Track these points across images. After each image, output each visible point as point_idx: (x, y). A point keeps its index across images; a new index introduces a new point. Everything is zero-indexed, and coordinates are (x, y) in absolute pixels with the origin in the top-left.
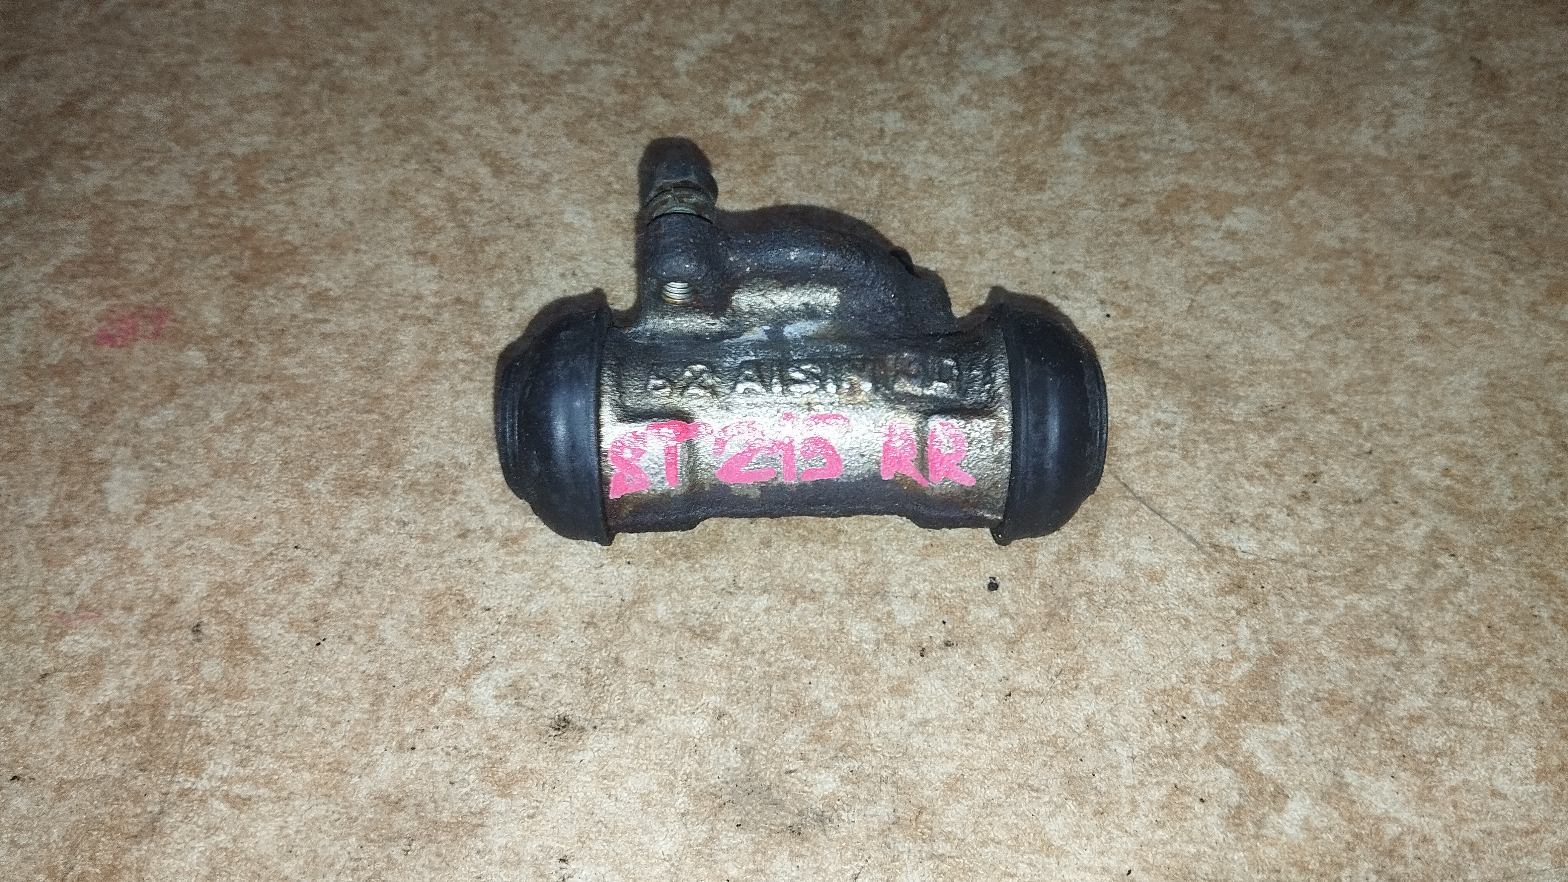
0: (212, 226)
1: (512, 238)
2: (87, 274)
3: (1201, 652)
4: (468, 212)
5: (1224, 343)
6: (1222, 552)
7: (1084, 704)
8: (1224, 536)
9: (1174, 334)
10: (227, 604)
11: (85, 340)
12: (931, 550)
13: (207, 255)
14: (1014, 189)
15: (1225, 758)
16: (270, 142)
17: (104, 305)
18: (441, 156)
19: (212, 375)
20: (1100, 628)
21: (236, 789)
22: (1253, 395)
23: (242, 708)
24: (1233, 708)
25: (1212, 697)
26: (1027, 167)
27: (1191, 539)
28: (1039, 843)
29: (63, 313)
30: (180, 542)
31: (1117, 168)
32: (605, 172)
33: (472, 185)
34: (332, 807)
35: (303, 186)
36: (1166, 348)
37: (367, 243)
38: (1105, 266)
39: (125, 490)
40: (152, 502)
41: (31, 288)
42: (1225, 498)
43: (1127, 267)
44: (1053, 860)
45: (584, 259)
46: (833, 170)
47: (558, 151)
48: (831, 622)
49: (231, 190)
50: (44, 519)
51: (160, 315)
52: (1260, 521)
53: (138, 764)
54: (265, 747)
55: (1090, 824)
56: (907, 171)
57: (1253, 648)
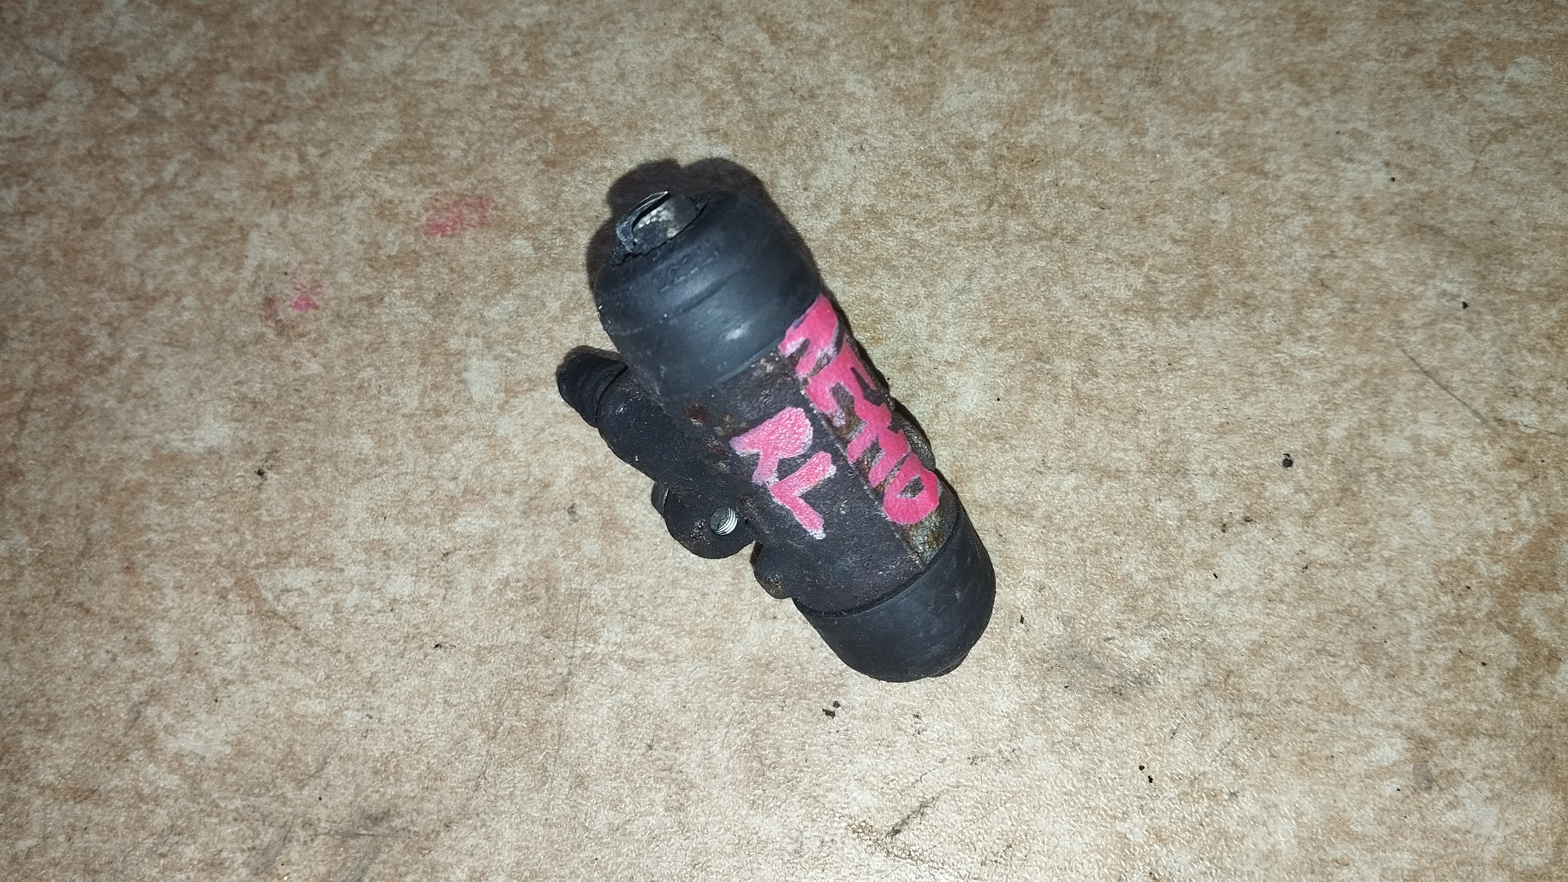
0: (513, 108)
1: (798, 112)
2: (403, 160)
3: (1485, 525)
4: (752, 84)
5: (1508, 208)
6: (1505, 425)
7: (1376, 575)
8: (1508, 411)
9: (1458, 199)
10: (593, 487)
11: (416, 229)
12: (1227, 427)
13: (513, 139)
14: (1294, 40)
15: (1504, 624)
16: (551, 12)
17: (427, 194)
18: (719, 23)
19: (540, 263)
20: (1389, 502)
21: (630, 653)
22: (1536, 264)
23: (622, 582)
24: (1513, 578)
25: (1494, 568)
26: (1307, 14)
27: (1476, 413)
28: (1337, 703)
29: (390, 202)
30: (543, 430)
31: (1397, 13)
32: (881, 34)
33: (752, 54)
34: (714, 669)
35: (591, 60)
36: (1451, 214)
37: (661, 121)
38: (1389, 124)
39: (483, 379)
40: (510, 391)
41: (353, 176)
42: (1509, 372)
43: (1411, 125)
44: (1350, 718)
45: (869, 131)
46: (1108, 23)
47: (831, 12)
48: (1136, 499)
49: (523, 67)
50: (417, 409)
51: (481, 203)
52: (1541, 395)
53: (543, 632)
54: (647, 615)
55: (1382, 686)
56: (1184, 22)
57: (1532, 520)
